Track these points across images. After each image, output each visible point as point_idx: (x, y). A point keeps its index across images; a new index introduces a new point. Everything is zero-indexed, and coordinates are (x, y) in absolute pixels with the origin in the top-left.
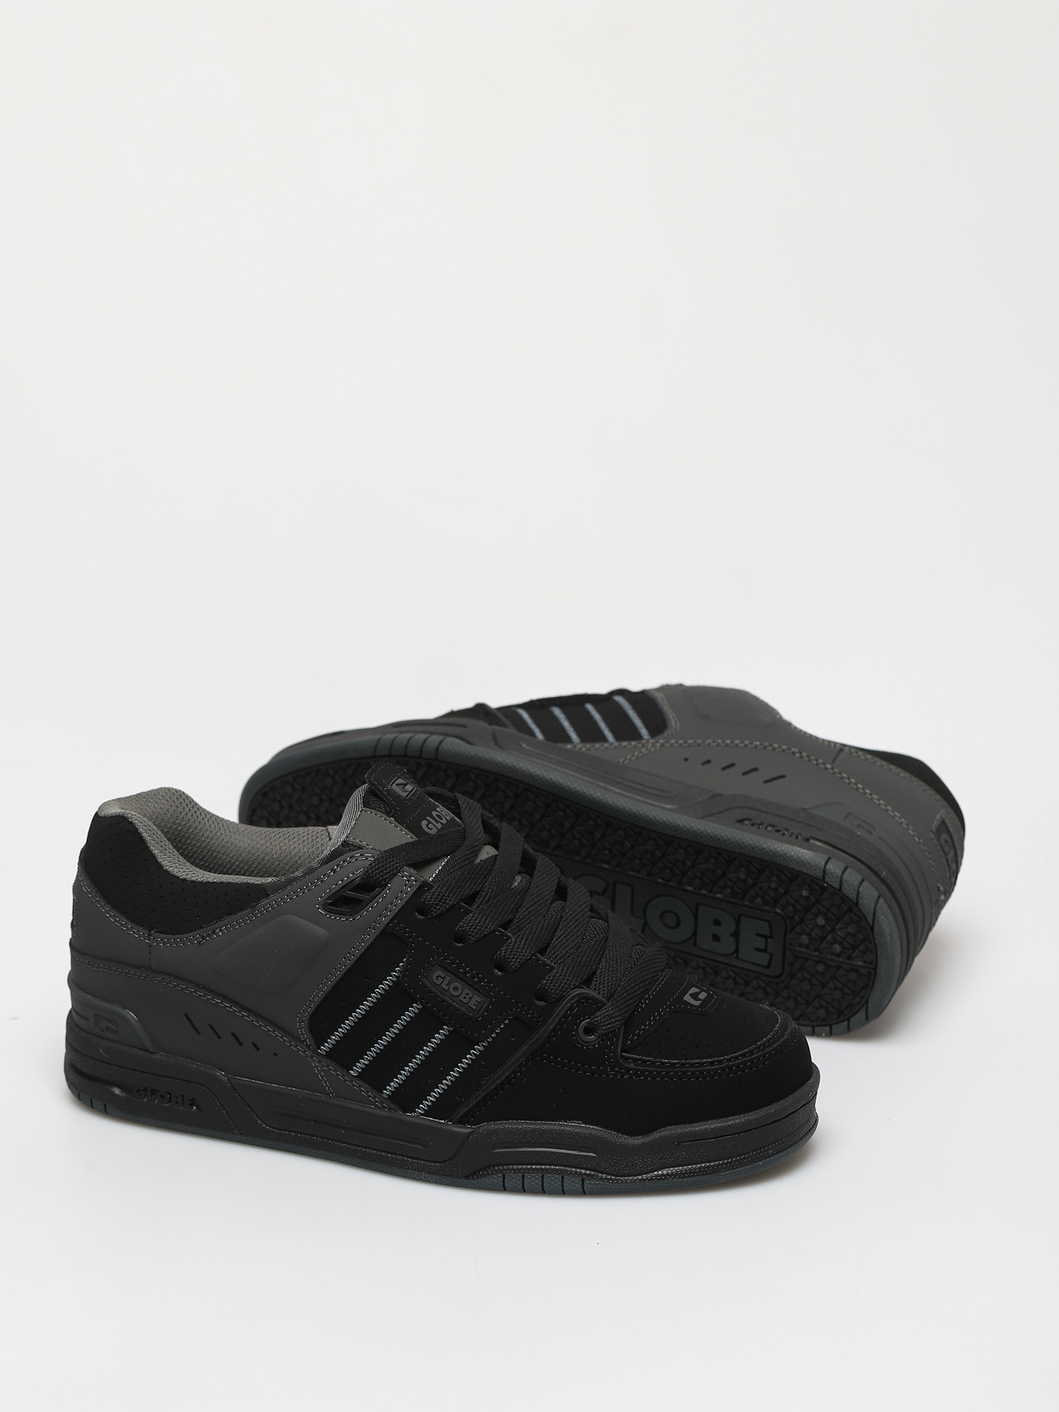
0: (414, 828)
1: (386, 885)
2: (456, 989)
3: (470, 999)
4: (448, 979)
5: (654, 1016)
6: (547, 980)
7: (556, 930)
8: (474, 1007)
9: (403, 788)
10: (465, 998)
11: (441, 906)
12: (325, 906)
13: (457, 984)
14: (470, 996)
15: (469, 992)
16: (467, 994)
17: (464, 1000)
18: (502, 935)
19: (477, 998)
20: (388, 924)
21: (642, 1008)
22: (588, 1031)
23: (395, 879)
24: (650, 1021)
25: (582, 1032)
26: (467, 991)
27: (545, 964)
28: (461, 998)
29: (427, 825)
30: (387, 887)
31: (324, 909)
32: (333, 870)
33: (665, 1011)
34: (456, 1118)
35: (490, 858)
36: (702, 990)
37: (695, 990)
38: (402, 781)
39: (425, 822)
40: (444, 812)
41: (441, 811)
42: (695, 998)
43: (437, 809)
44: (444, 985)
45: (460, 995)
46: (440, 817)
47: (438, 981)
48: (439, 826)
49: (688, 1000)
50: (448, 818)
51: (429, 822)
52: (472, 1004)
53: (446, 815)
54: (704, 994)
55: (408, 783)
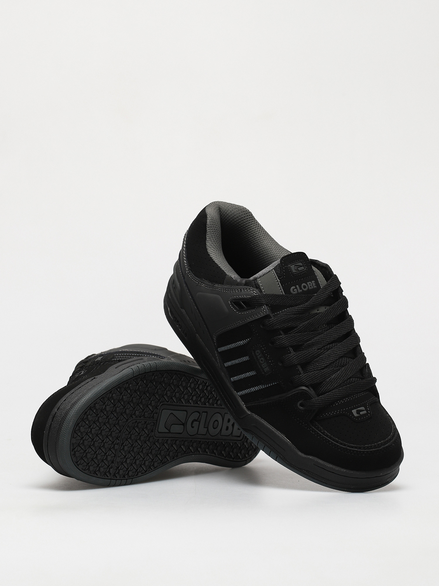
0: (287, 290)
1: (254, 308)
2: (262, 361)
3: (265, 367)
4: (261, 355)
5: (337, 411)
6: (295, 377)
8: (266, 371)
10: (264, 366)
11: (270, 327)
12: (231, 301)
13: (263, 359)
15: (266, 365)
16: (265, 365)
19: (268, 369)
20: (249, 322)
21: (335, 405)
22: (301, 405)
23: (259, 308)
24: (334, 412)
25: (299, 405)
26: (265, 363)
27: (298, 370)
29: (293, 289)
32: (241, 290)
33: (340, 412)
34: (247, 406)
35: (317, 313)
36: (366, 410)
37: (363, 408)
38: (300, 264)
39: (294, 287)
40: (311, 285)
41: (310, 284)
42: (358, 412)
43: (308, 283)
44: (258, 357)
45: (262, 364)
46: (305, 287)
47: (257, 354)
48: (300, 291)
49: (354, 412)
50: (310, 288)
51: (296, 288)
52: (266, 370)
53: (311, 287)
54: (365, 412)
55: (303, 266)
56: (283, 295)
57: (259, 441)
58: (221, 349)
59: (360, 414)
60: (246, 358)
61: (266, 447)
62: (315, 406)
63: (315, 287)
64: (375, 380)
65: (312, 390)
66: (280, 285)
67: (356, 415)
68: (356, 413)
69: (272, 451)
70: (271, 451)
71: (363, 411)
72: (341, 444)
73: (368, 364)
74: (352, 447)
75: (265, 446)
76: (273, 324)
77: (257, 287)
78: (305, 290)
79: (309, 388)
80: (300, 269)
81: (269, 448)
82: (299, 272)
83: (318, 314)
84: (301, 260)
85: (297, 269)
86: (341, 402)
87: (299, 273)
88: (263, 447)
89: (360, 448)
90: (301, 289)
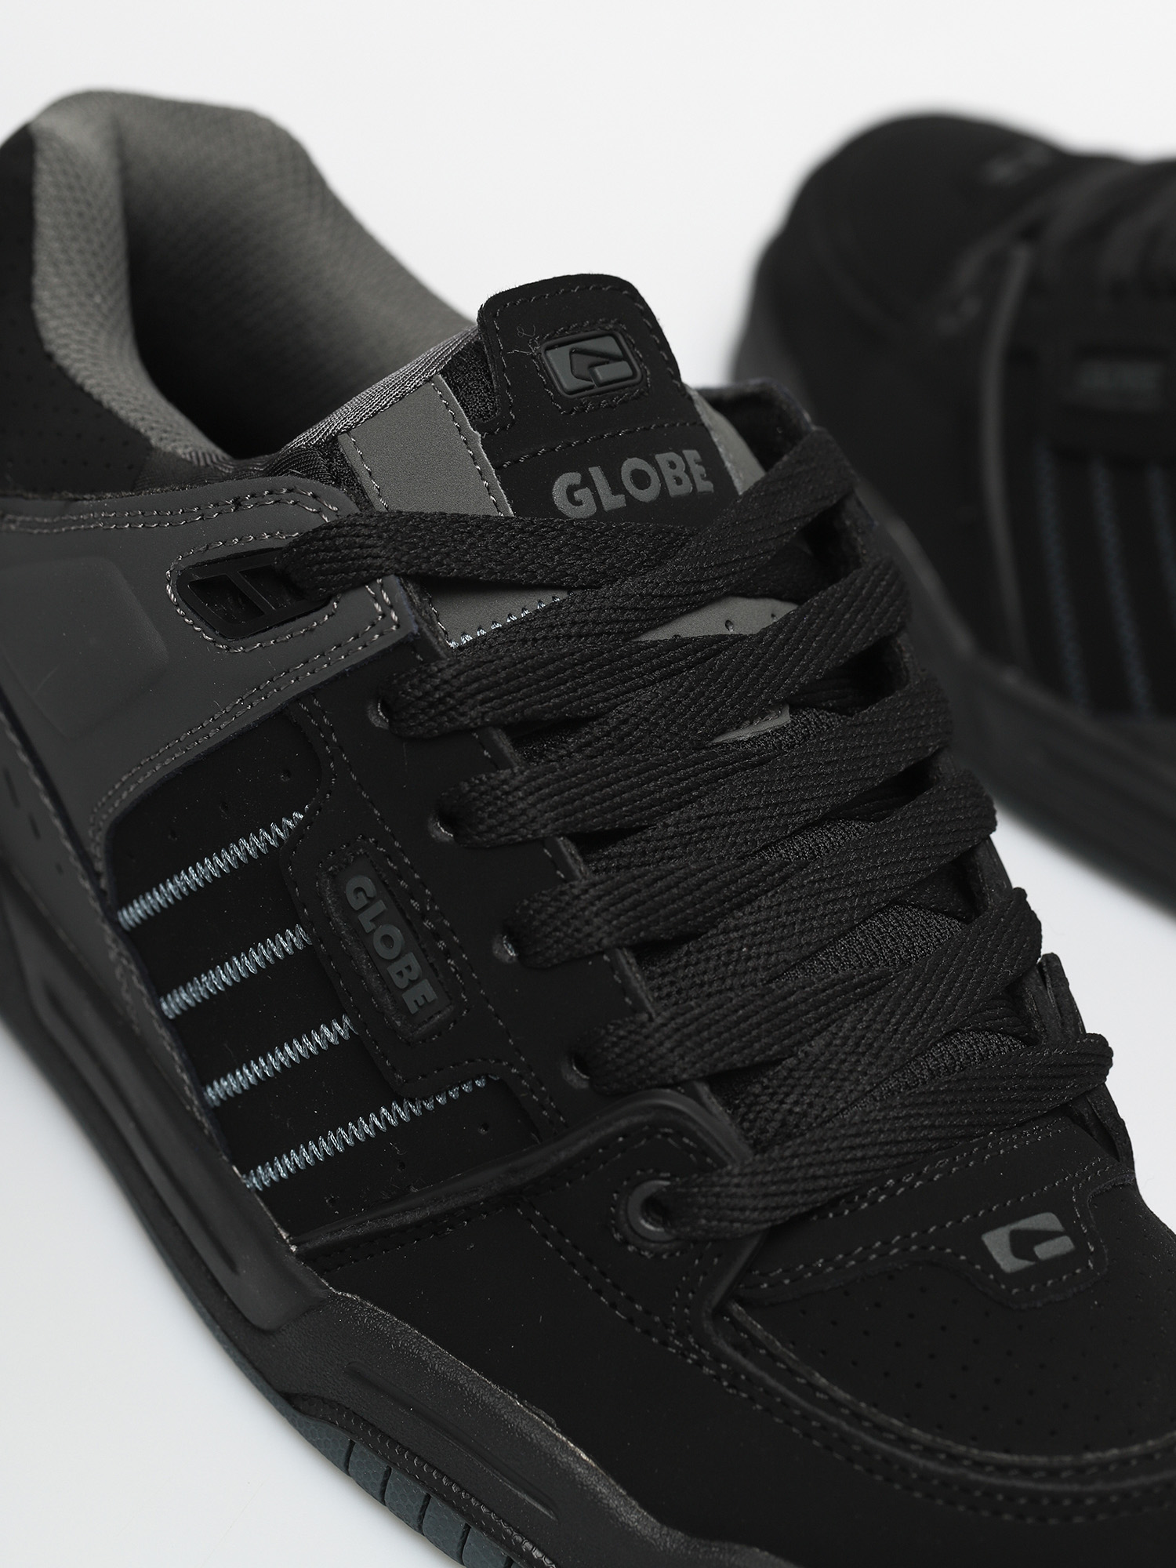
0: (527, 491)
1: (326, 602)
2: (388, 940)
3: (412, 983)
4: (380, 906)
5: (886, 1243)
7: (740, 906)
8: (413, 1009)
9: (592, 366)
10: (400, 973)
11: (431, 719)
12: (182, 583)
13: (397, 934)
14: (414, 976)
15: (415, 964)
16: (409, 968)
17: (396, 978)
18: (558, 861)
19: (426, 990)
20: (297, 699)
21: (873, 1202)
22: (654, 1207)
23: (353, 597)
24: (868, 1248)
25: (638, 1205)
26: (411, 959)
27: (623, 984)
28: (393, 970)
29: (571, 490)
30: (327, 609)
31: (179, 590)
32: (238, 503)
33: (906, 1249)
34: (309, 1246)
35: (723, 637)
36: (1070, 1230)
37: (1047, 1221)
38: (608, 345)
39: (574, 478)
40: (680, 471)
41: (672, 465)
42: (1022, 1244)
43: (658, 457)
44: (366, 920)
45: (392, 961)
46: (641, 480)
47: (357, 902)
48: (612, 502)
49: (997, 1243)
50: (674, 490)
51: (588, 482)
52: (412, 999)
53: (679, 481)
54: (1063, 1245)
55: (625, 358)
56: (499, 523)
57: (390, 1470)
58: (133, 914)
59: (1032, 1257)
60: (287, 942)
61: (435, 1502)
62: (743, 1209)
63: (705, 486)
64: (1099, 1053)
65: (715, 1106)
66: (483, 464)
67: (1008, 1262)
68: (1007, 1249)
69: (473, 1530)
70: (468, 1528)
71: (1048, 1235)
72: (929, 1451)
73: (1053, 959)
74: (1002, 1469)
75: (428, 1497)
76: (450, 695)
77: (345, 477)
78: (647, 495)
79: (697, 1098)
80: (603, 373)
81: (457, 1509)
82: (597, 389)
83: (731, 644)
84: (607, 322)
85: (586, 373)
86: (905, 1184)
87: (599, 393)
88: (420, 1503)
89: (1053, 1473)
90: (617, 487)
